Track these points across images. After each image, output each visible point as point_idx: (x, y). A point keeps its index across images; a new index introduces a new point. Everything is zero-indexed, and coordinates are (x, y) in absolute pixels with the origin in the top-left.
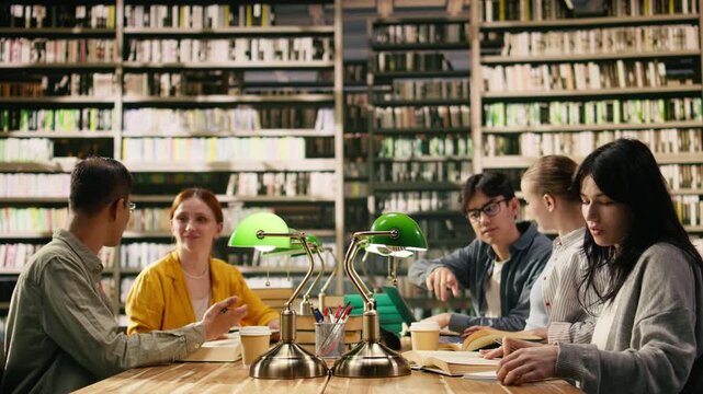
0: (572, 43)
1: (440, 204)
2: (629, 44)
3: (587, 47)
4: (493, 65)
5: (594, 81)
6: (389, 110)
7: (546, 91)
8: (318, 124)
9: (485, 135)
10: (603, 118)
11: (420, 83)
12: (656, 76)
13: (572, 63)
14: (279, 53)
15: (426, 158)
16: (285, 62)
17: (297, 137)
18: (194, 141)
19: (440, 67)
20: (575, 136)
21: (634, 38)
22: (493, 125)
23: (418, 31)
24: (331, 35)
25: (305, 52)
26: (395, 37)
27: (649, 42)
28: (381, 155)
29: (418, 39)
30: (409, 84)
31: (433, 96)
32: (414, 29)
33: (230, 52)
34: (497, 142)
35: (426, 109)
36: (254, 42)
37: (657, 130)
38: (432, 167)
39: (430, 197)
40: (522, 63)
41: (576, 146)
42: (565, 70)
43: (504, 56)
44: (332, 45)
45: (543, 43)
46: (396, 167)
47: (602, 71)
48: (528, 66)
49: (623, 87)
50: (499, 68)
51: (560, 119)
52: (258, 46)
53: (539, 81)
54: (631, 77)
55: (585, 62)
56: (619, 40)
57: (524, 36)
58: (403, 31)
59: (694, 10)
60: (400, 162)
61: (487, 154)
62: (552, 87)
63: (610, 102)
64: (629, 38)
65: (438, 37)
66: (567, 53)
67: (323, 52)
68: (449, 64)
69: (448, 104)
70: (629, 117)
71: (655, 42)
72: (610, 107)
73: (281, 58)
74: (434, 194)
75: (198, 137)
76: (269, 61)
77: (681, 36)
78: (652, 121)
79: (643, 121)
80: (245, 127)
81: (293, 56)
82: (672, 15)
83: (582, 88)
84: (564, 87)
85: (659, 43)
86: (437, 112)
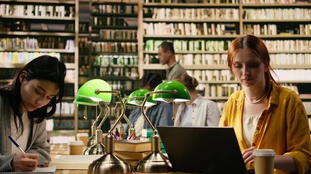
0: (184, 14)
1: (122, 87)
2: (209, 16)
3: (191, 16)
4: (148, 22)
5: (193, 31)
6: (99, 43)
7: (172, 35)
8: (67, 47)
9: (145, 54)
10: (197, 48)
11: (113, 32)
12: (220, 30)
13: (184, 23)
14: (48, 13)
15: (115, 66)
16: (51, 17)
17: (56, 52)
18: (6, 53)
19: (122, 25)
20: (185, 56)
21: (211, 13)
22: (148, 50)
23: (113, 8)
24: (74, 5)
25: (61, 13)
26: (102, 10)
27: (218, 15)
28: (95, 64)
29: (112, 11)
30: (108, 32)
31: (119, 38)
32: (111, 7)
33: (25, 11)
34: (150, 57)
35: (116, 44)
36: (37, 7)
37: (221, 54)
38: (118, 70)
39: (117, 84)
40: (162, 22)
41: (185, 61)
42: (181, 26)
43: (154, 19)
44: (74, 10)
45: (171, 13)
46: (101, 70)
47: (197, 27)
48: (164, 24)
49: (206, 35)
50: (151, 24)
51: (178, 48)
52: (38, 9)
53: (169, 30)
54: (210, 31)
55: (190, 23)
56: (205, 14)
57: (163, 10)
58: (106, 8)
59: (237, 2)
60: (104, 67)
61: (145, 63)
62: (175, 33)
63: (200, 41)
64: (209, 13)
65: (122, 11)
66: (182, 19)
67: (70, 13)
68: (126, 23)
69: (126, 41)
70: (208, 48)
71: (220, 15)
72: (200, 43)
73: (49, 15)
74: (119, 82)
75: (8, 52)
76: (44, 16)
77: (232, 13)
78: (219, 50)
79: (215, 50)
80: (31, 47)
81: (55, 14)
82: (228, 4)
83: (188, 35)
84: (180, 34)
85: (222, 16)
86: (121, 45)
